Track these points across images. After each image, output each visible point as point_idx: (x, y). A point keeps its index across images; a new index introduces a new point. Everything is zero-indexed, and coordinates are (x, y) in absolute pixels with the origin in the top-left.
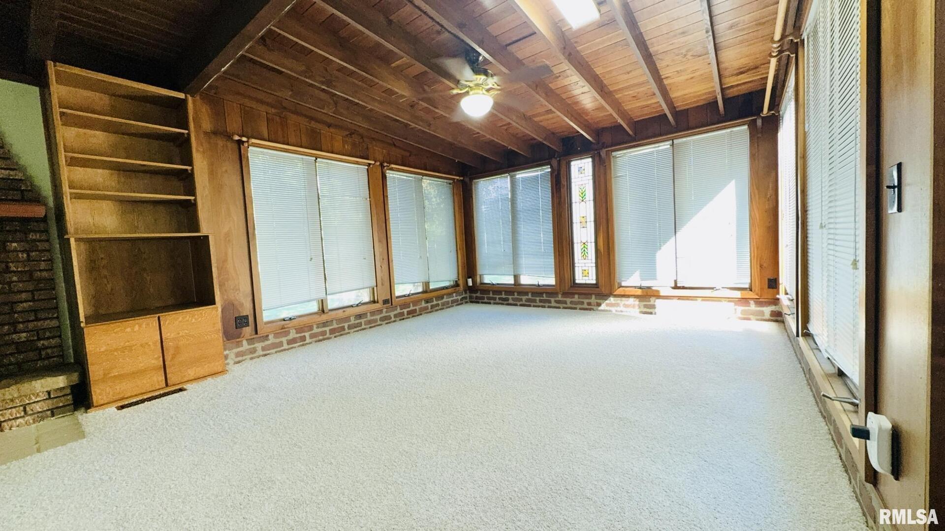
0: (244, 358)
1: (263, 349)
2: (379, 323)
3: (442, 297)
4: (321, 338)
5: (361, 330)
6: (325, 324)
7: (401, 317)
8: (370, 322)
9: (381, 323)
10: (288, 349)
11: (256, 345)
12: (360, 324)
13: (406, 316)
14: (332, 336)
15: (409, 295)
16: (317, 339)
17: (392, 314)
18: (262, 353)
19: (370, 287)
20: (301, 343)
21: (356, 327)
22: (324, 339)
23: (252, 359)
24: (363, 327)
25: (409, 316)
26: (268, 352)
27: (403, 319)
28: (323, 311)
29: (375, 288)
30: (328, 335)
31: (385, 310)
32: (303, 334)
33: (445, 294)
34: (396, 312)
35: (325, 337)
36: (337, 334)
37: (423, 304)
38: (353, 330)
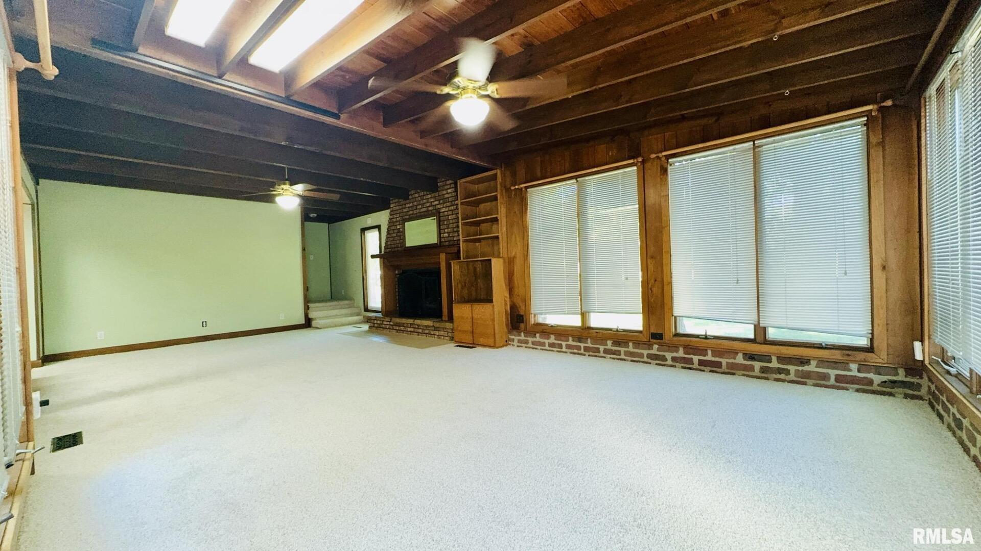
0: (522, 345)
1: (533, 343)
2: (645, 359)
3: (804, 361)
4: (576, 351)
5: (618, 359)
6: (579, 339)
7: (687, 364)
8: (631, 354)
9: (649, 360)
10: (549, 350)
11: (529, 339)
12: (618, 353)
13: (696, 365)
14: (587, 354)
15: (706, 337)
16: (572, 351)
17: (669, 356)
18: (531, 346)
20: (559, 350)
21: (614, 354)
22: (578, 354)
23: (526, 347)
24: (623, 356)
25: (703, 368)
26: (536, 347)
27: (690, 369)
31: (656, 347)
32: (560, 342)
34: (675, 355)
35: (579, 352)
36: (591, 353)
37: (740, 359)
38: (609, 356)
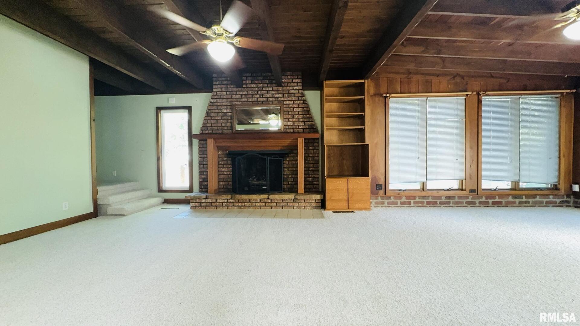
0: (379, 205)
1: (388, 203)
3: (534, 196)
4: (420, 205)
5: (449, 206)
6: (424, 197)
7: (486, 204)
8: (457, 203)
9: (466, 205)
10: (401, 207)
11: (384, 200)
12: (449, 203)
14: (428, 206)
15: (495, 190)
16: (418, 205)
17: (477, 201)
18: (387, 205)
19: (459, 179)
20: (408, 205)
21: (445, 204)
22: (422, 206)
23: (382, 207)
25: (494, 205)
26: (390, 206)
27: (488, 207)
28: (423, 190)
29: (464, 181)
30: (425, 204)
31: (471, 197)
32: (409, 201)
33: (538, 195)
34: (481, 200)
36: (431, 205)
37: (510, 199)
38: (443, 205)
